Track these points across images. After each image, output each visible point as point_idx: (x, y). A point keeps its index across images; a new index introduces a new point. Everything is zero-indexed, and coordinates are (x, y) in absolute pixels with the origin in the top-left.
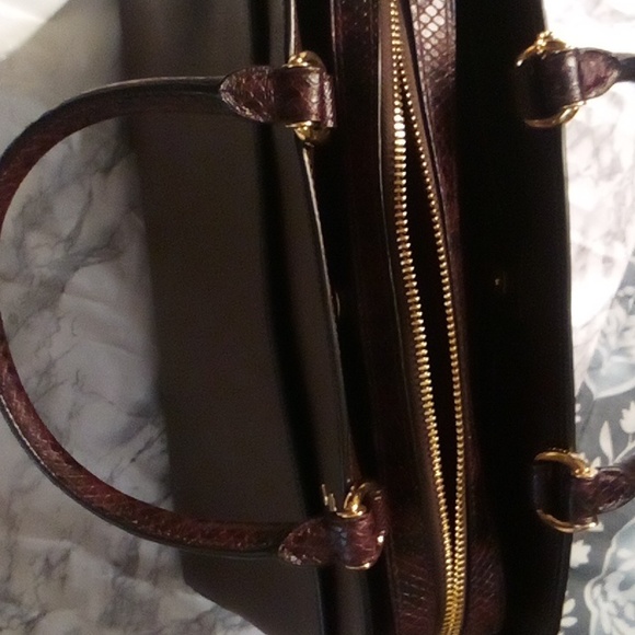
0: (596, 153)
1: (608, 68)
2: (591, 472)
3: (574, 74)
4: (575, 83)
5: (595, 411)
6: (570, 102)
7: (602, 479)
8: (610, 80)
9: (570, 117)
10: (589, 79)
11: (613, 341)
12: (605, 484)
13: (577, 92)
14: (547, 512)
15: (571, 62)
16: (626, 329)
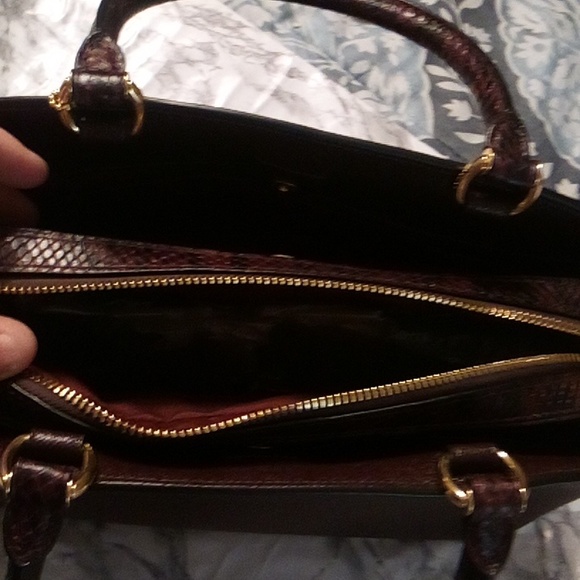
0: (189, 62)
1: (99, 46)
2: (489, 155)
3: (95, 79)
4: (105, 79)
5: (443, 140)
6: (122, 87)
7: (497, 146)
8: (112, 46)
9: (138, 92)
10: (105, 65)
11: (385, 108)
12: (502, 145)
13: (114, 79)
14: (515, 205)
15: (84, 78)
16: (377, 93)
